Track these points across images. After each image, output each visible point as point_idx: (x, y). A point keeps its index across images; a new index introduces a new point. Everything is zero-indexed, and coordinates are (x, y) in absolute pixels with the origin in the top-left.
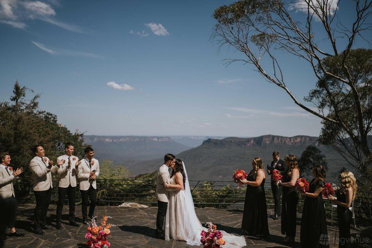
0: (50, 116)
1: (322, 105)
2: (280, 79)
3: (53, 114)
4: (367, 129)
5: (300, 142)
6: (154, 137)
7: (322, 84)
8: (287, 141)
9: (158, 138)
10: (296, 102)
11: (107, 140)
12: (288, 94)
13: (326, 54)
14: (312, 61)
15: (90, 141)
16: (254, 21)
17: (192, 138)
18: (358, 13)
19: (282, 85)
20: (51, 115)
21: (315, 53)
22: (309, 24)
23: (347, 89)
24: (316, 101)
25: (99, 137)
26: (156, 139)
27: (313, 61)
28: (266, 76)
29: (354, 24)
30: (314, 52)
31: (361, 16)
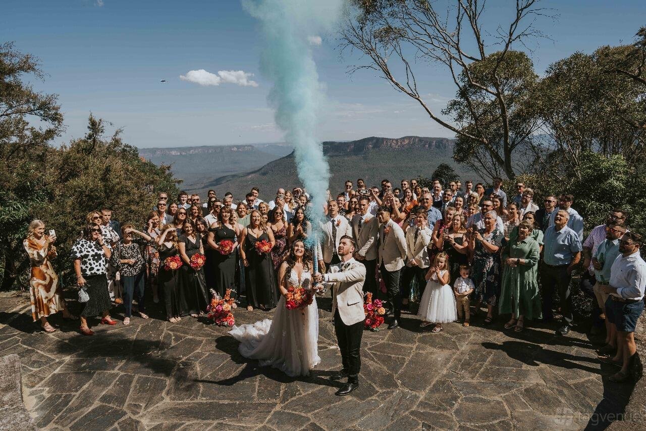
0: (128, 149)
1: (460, 117)
2: (413, 87)
3: (132, 146)
4: (512, 147)
5: (409, 144)
6: (233, 146)
7: (463, 93)
8: (393, 144)
9: (238, 147)
10: (432, 116)
11: (173, 153)
12: (422, 106)
13: (471, 58)
14: (450, 64)
15: (152, 156)
16: (386, 16)
17: (280, 145)
18: (518, 11)
19: (416, 96)
20: (130, 147)
21: (463, 61)
22: (459, 24)
23: (490, 98)
24: (454, 114)
25: (162, 150)
26: (235, 149)
27: (452, 64)
28: (397, 84)
29: (512, 25)
30: (461, 59)
31: (521, 14)
